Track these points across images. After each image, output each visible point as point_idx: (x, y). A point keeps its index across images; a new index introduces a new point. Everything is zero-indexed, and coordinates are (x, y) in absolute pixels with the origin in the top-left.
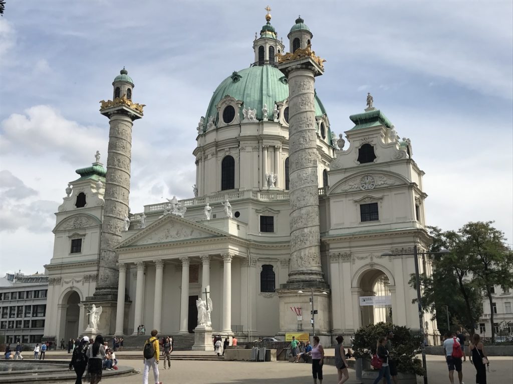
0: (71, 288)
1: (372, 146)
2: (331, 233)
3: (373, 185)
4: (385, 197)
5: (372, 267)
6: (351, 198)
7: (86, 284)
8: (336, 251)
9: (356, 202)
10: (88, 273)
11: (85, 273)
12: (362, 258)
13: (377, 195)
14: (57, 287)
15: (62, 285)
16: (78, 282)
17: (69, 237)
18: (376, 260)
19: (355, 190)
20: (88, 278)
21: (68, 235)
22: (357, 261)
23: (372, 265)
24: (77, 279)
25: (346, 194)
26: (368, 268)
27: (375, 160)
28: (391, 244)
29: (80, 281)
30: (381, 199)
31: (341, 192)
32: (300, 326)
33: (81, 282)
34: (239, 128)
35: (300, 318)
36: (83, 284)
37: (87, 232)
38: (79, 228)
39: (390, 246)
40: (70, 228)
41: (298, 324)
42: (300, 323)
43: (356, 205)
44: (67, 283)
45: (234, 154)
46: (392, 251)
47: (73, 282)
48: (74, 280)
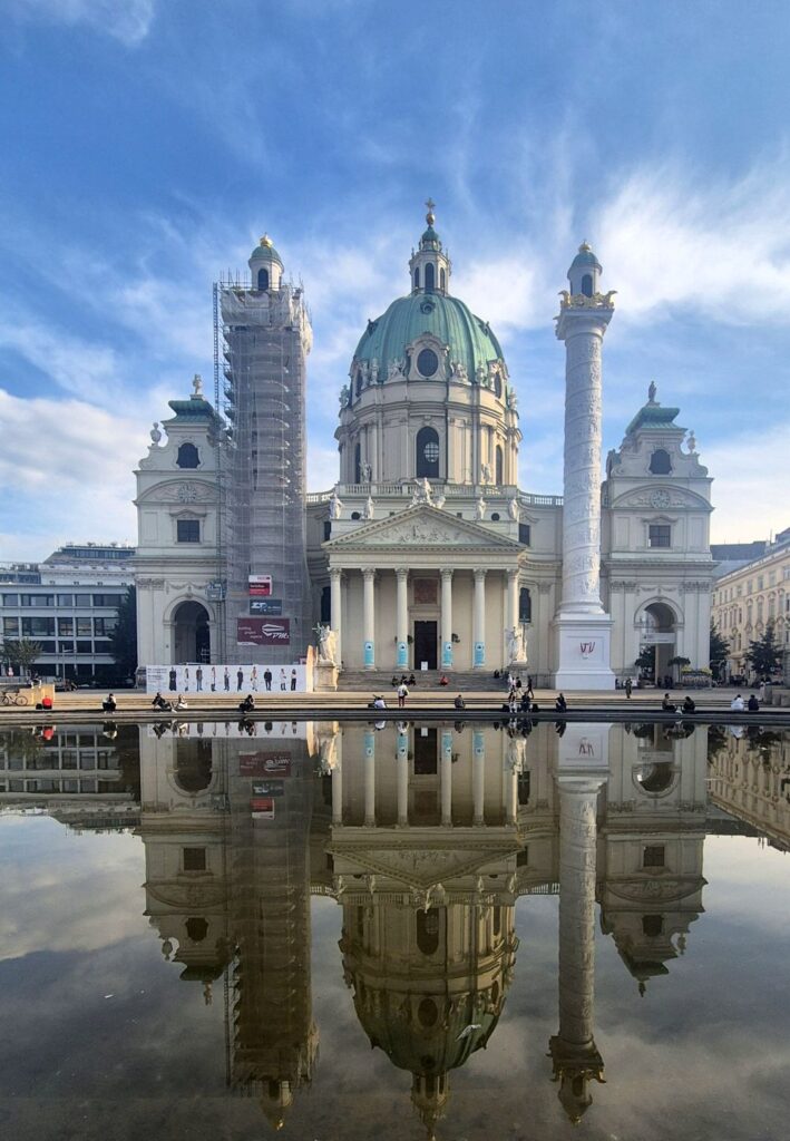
0: (187, 596)
1: (668, 453)
2: (615, 556)
3: (668, 504)
4: (680, 521)
5: (659, 600)
6: (640, 516)
8: (620, 579)
9: (645, 521)
11: (215, 576)
12: (649, 590)
13: (672, 516)
14: (157, 593)
15: (167, 591)
16: (199, 587)
17: (172, 515)
18: (664, 594)
19: (646, 506)
21: (168, 512)
22: (642, 592)
23: (660, 598)
24: (198, 584)
25: (634, 510)
26: (655, 601)
27: (670, 473)
28: (685, 576)
29: (205, 587)
30: (675, 521)
31: (629, 506)
33: (208, 589)
34: (445, 388)
37: (208, 511)
38: (192, 502)
39: (682, 578)
40: (172, 501)
43: (645, 526)
44: (177, 588)
45: (438, 425)
46: (683, 583)
47: (190, 588)
48: (191, 585)
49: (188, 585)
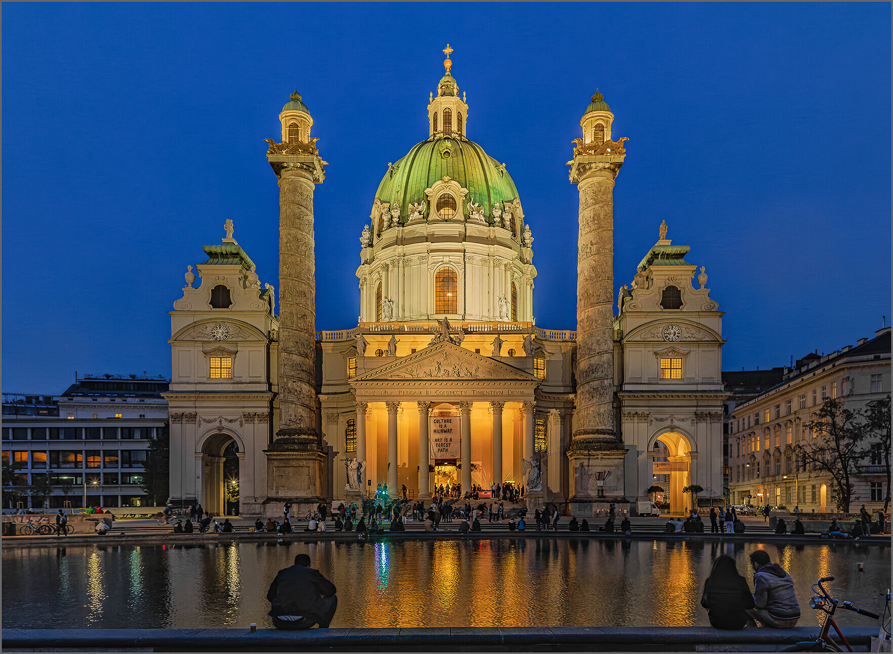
0: (220, 429)
1: (679, 289)
2: (627, 387)
3: (679, 337)
4: (692, 354)
5: (672, 430)
6: (651, 349)
7: (248, 427)
8: (633, 410)
9: (657, 354)
10: (253, 411)
11: (245, 410)
12: (661, 420)
13: (682, 349)
14: (189, 427)
15: (200, 425)
16: (231, 421)
17: (205, 353)
18: (677, 424)
19: (656, 339)
20: (249, 418)
21: (201, 349)
22: (654, 421)
23: (672, 428)
24: (230, 418)
25: (645, 343)
26: (668, 431)
27: (681, 308)
28: (697, 406)
29: (236, 420)
30: (687, 354)
31: (640, 340)
32: (600, 492)
33: (238, 422)
34: (464, 229)
35: (600, 483)
36: (241, 425)
37: (241, 348)
39: (695, 409)
40: (206, 339)
41: (598, 490)
42: (600, 488)
43: (657, 358)
44: (209, 422)
45: (456, 264)
46: (695, 414)
47: (220, 421)
48: (222, 419)
49: (219, 419)
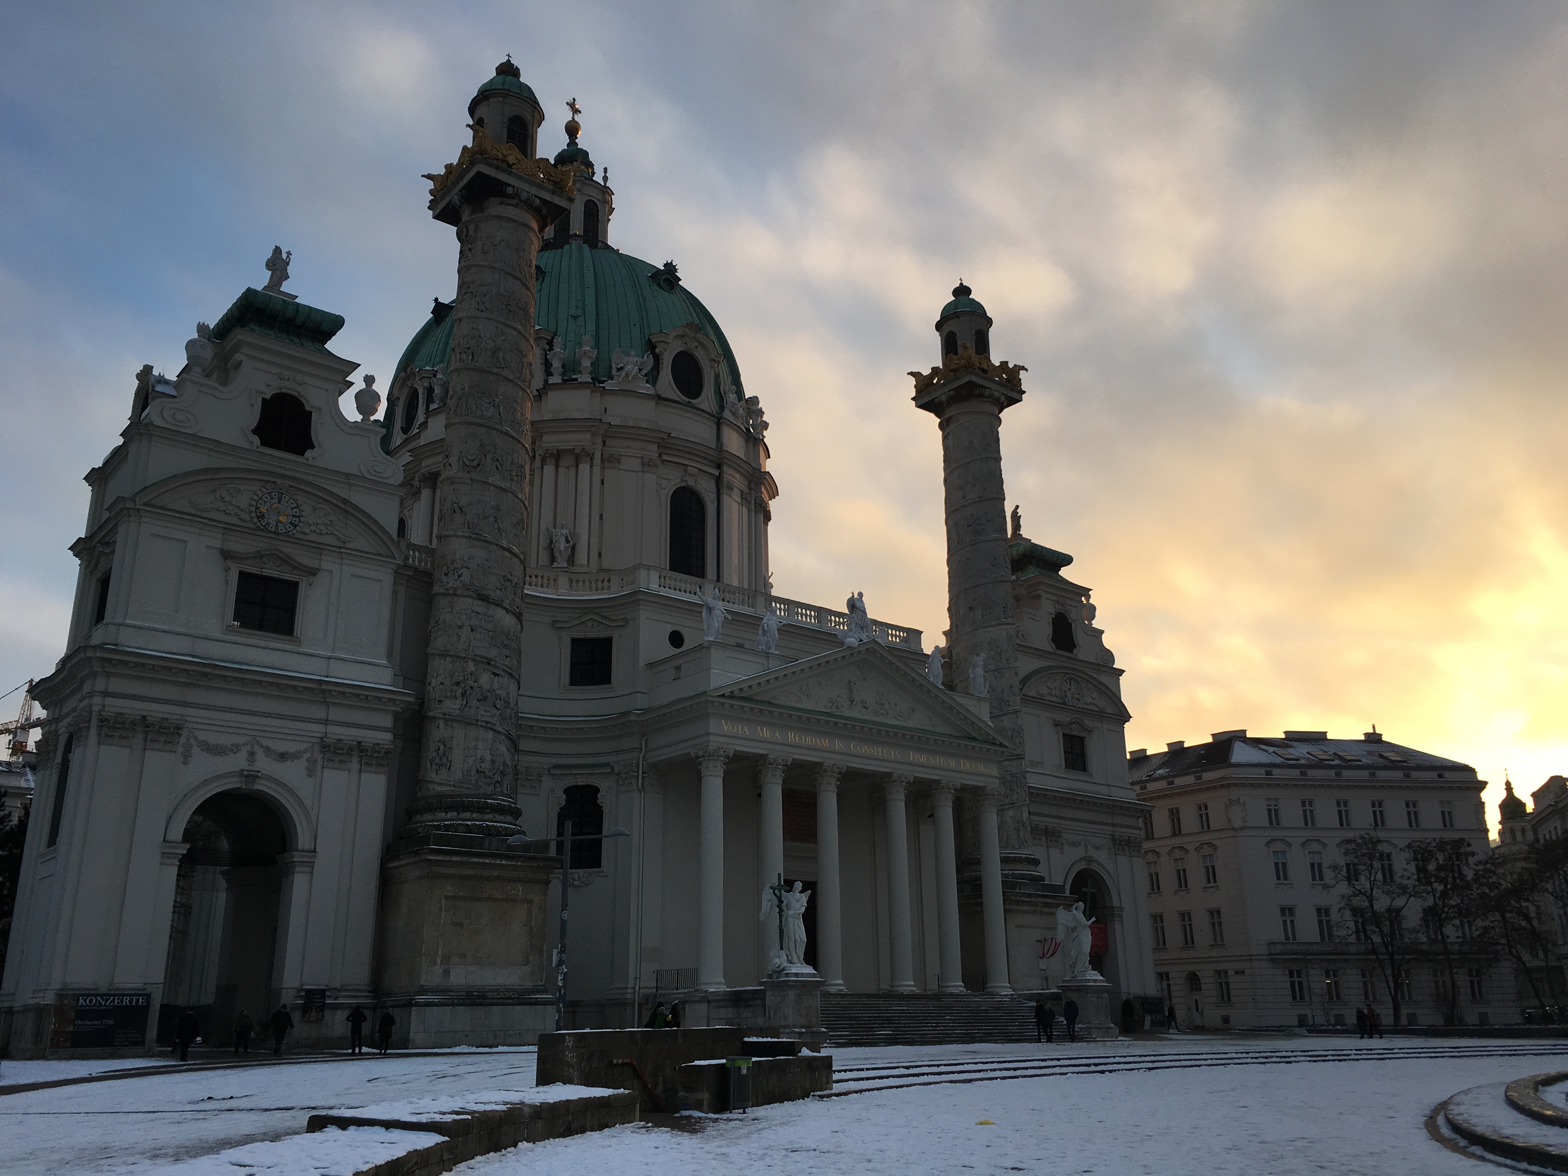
0: (246, 778)
1: (1070, 621)
3: (1079, 700)
4: (1096, 733)
5: (1088, 864)
6: (1050, 715)
7: (330, 777)
8: (1041, 822)
9: (1055, 724)
10: (349, 734)
11: (331, 729)
12: (1075, 844)
13: (1086, 723)
14: (154, 759)
15: (186, 758)
16: (283, 757)
17: (226, 555)
18: (1092, 852)
19: (1054, 699)
20: (337, 752)
21: (217, 544)
22: (1065, 845)
23: (1089, 861)
24: (281, 747)
25: (1042, 702)
26: (1083, 866)
27: (1075, 651)
28: (1113, 825)
29: (296, 756)
30: (1090, 731)
31: (1036, 695)
33: (303, 762)
34: (715, 427)
36: (312, 771)
37: (328, 563)
38: (287, 534)
39: (1111, 828)
40: (233, 520)
42: (1044, 974)
43: (1057, 733)
44: (218, 751)
45: (706, 488)
46: (1114, 840)
47: (252, 754)
48: (257, 748)
49: (249, 747)
